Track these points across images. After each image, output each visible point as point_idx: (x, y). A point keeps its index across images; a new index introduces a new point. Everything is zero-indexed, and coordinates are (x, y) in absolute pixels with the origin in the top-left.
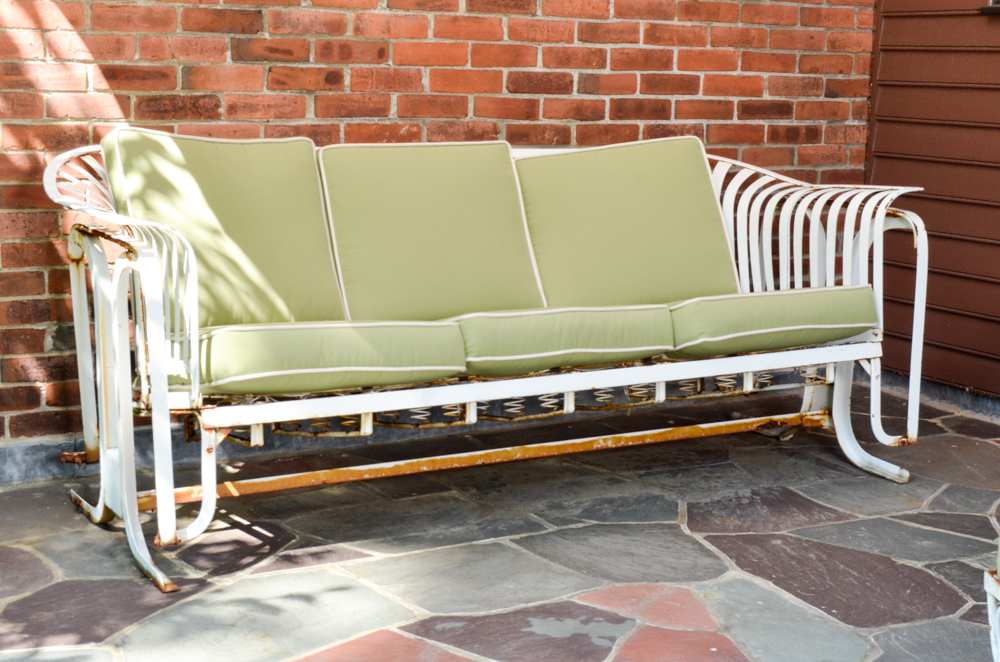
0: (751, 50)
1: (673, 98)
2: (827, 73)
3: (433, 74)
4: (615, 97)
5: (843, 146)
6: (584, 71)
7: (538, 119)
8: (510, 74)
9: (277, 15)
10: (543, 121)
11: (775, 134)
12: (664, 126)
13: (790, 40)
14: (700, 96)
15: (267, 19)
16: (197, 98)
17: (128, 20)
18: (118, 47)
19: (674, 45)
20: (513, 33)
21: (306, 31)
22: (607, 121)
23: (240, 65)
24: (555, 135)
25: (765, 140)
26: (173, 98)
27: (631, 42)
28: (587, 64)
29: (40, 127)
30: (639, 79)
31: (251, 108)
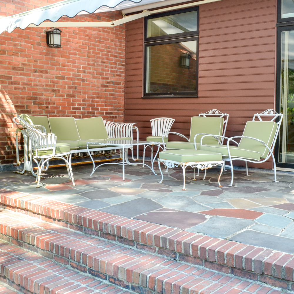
0: (106, 104)
1: (96, 111)
2: (118, 107)
3: (61, 107)
4: (87, 111)
5: (120, 119)
8: (72, 107)
9: (39, 97)
10: (77, 115)
11: (110, 117)
12: (94, 115)
13: (112, 102)
14: (99, 111)
15: (38, 98)
16: (28, 110)
17: (19, 98)
18: (17, 102)
19: (95, 103)
20: (73, 101)
21: (43, 100)
22: (86, 115)
23: (34, 105)
24: (79, 117)
26: (25, 110)
27: (89, 102)
28: (83, 106)
30: (91, 108)
31: (36, 112)
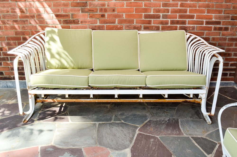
0: (210, 9)
1: (187, 20)
2: (232, 14)
3: (126, 14)
4: (171, 19)
5: (235, 32)
6: (163, 14)
7: (151, 24)
8: (144, 15)
9: (90, 3)
10: (152, 25)
11: (215, 29)
12: (184, 26)
13: (221, 6)
14: (195, 19)
15: (88, 4)
16: (74, 20)
17: (60, 5)
18: (58, 11)
19: (188, 7)
20: (145, 5)
21: (97, 6)
22: (169, 25)
23: (83, 13)
24: (155, 28)
25: (213, 30)
26: (70, 20)
27: (176, 7)
28: (164, 12)
29: (45, 26)
30: (178, 15)
31: (85, 22)
